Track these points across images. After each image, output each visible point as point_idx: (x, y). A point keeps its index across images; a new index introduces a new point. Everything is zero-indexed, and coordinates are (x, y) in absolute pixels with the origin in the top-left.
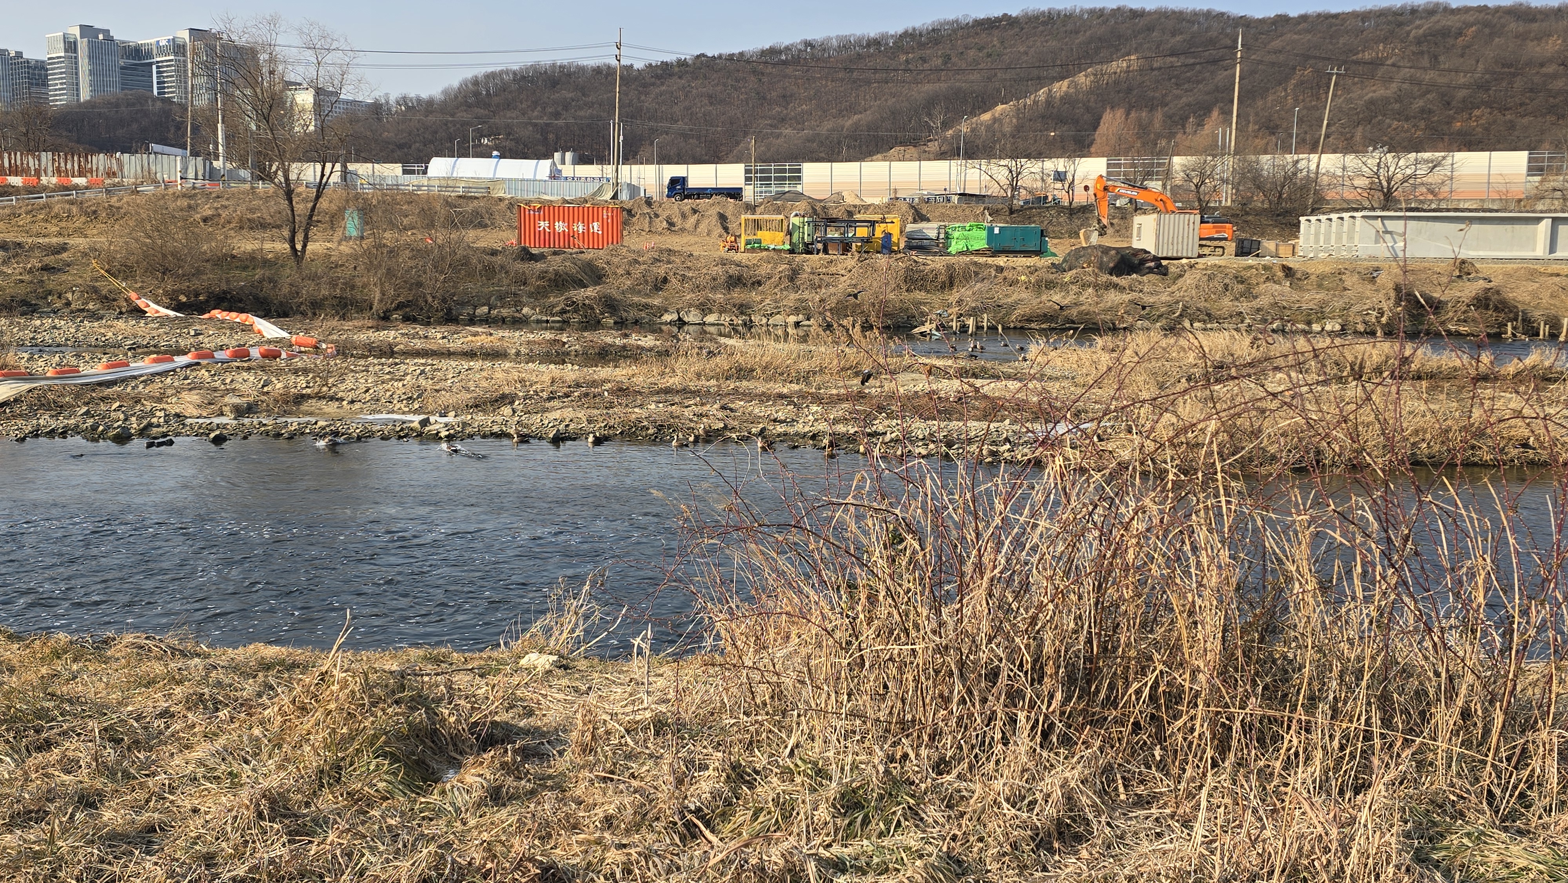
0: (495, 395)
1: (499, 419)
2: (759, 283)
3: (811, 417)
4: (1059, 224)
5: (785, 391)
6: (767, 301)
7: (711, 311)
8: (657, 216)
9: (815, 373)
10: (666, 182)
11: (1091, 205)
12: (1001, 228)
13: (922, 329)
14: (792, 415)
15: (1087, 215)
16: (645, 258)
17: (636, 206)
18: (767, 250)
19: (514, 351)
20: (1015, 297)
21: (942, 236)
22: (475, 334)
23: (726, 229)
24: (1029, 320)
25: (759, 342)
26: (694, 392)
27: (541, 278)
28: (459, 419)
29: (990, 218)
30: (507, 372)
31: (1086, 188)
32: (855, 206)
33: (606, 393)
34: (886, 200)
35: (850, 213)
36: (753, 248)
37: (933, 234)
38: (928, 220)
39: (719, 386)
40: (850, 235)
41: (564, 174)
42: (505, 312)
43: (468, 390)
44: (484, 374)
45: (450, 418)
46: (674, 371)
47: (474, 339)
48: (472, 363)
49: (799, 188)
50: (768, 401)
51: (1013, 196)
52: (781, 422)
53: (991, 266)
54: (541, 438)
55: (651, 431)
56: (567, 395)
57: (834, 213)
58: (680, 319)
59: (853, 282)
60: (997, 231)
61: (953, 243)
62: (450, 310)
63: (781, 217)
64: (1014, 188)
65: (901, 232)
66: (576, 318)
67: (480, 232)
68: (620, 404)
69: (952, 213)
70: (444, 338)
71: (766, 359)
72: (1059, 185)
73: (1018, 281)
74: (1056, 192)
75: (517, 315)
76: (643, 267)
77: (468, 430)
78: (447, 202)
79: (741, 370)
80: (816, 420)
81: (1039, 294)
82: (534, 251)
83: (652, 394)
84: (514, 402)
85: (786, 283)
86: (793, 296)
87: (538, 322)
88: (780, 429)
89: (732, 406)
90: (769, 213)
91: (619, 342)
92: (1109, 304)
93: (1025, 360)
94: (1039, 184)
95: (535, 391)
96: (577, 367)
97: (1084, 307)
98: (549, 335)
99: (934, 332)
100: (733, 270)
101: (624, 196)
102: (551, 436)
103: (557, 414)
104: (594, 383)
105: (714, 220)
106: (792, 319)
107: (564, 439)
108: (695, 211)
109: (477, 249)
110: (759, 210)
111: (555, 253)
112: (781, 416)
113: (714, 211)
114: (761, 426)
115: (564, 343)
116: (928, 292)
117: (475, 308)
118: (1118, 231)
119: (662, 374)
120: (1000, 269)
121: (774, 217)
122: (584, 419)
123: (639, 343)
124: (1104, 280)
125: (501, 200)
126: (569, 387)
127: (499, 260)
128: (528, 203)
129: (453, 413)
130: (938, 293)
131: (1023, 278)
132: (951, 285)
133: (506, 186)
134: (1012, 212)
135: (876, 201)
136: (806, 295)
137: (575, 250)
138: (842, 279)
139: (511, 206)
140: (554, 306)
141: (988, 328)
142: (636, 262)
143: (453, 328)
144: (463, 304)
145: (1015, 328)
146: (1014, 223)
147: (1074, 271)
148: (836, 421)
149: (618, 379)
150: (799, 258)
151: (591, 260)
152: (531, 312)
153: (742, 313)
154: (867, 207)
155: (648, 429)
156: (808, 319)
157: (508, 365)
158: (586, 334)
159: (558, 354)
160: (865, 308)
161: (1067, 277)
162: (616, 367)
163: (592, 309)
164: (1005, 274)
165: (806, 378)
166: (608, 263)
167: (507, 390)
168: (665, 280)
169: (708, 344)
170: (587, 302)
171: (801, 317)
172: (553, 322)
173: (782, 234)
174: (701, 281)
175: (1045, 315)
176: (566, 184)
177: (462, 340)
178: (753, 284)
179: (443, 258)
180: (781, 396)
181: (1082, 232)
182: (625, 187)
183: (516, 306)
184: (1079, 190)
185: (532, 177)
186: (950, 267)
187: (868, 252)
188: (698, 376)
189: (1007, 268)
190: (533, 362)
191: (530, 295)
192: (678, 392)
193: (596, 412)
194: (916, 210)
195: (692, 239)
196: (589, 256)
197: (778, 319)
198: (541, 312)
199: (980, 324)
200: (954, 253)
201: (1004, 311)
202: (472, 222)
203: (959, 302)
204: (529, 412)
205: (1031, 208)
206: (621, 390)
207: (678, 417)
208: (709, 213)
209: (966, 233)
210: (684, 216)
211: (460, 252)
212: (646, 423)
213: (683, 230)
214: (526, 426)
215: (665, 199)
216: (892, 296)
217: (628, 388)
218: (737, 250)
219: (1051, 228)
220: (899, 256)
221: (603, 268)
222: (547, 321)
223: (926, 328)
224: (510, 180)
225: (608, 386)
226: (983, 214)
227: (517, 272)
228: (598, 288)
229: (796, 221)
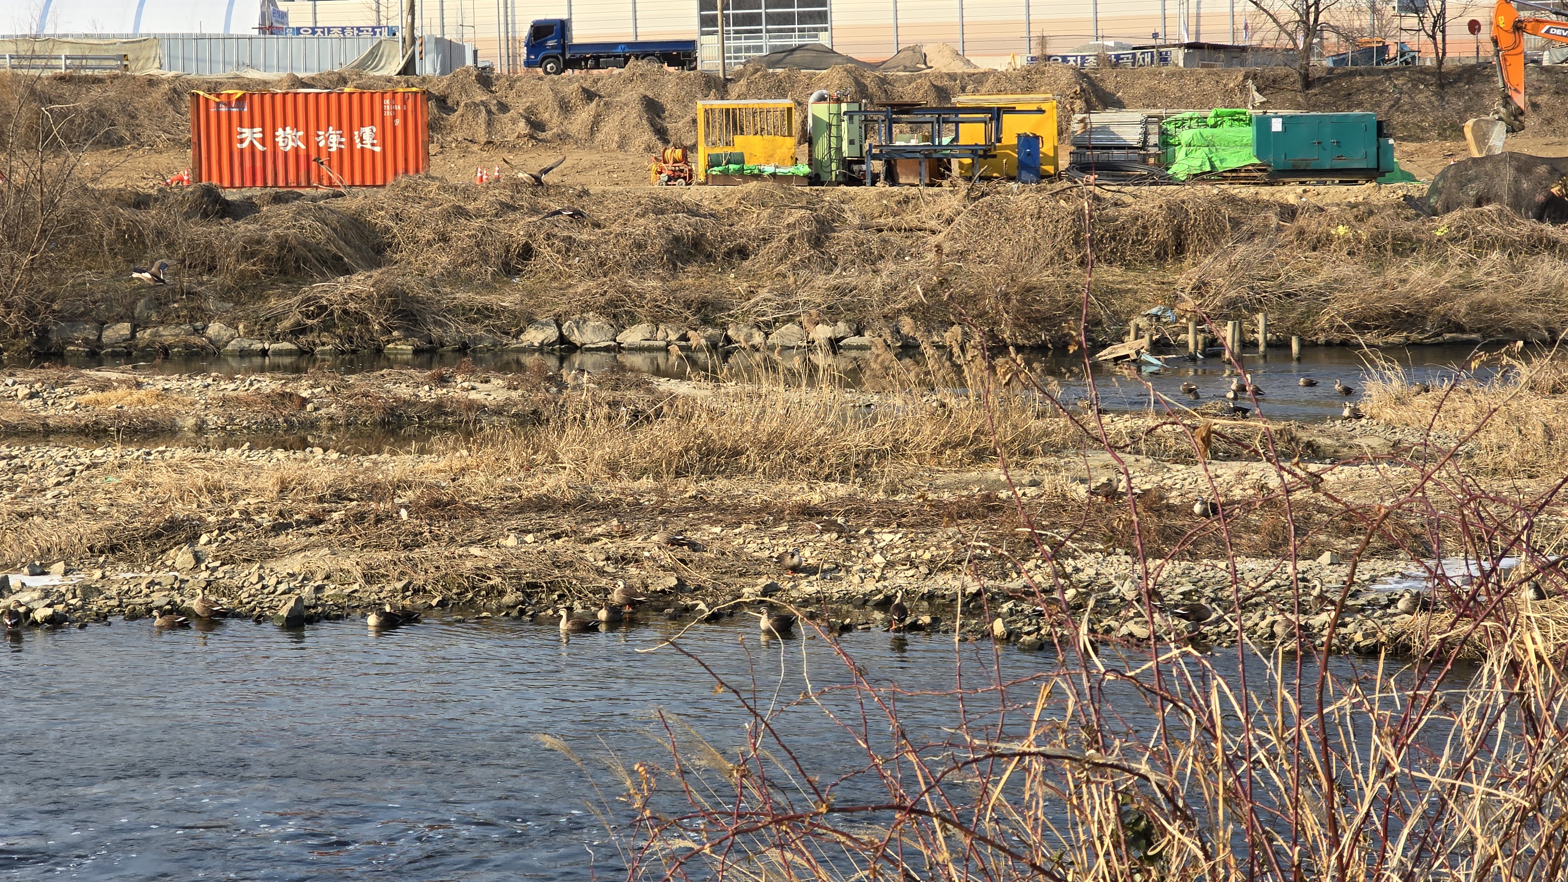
0: (153, 521)
1: (165, 577)
2: (743, 253)
3: (878, 559)
4: (1416, 107)
5: (816, 498)
6: (763, 293)
7: (633, 320)
8: (504, 108)
9: (882, 456)
10: (524, 31)
11: (1487, 65)
12: (1286, 120)
13: (1120, 350)
14: (835, 555)
15: (1478, 87)
16: (480, 204)
17: (456, 87)
18: (758, 176)
19: (191, 421)
20: (1325, 274)
21: (1153, 139)
22: (104, 386)
23: (662, 134)
24: (1361, 326)
25: (749, 388)
26: (605, 506)
27: (246, 254)
28: (74, 579)
29: (1259, 98)
30: (179, 469)
31: (1474, 27)
32: (952, 77)
33: (404, 513)
34: (1021, 61)
35: (942, 93)
36: (725, 174)
37: (1132, 135)
38: (1119, 105)
39: (661, 492)
40: (946, 141)
41: (293, 22)
42: (169, 334)
43: (91, 511)
44: (128, 475)
45: (55, 578)
46: (555, 459)
47: (100, 396)
48: (98, 452)
49: (823, 39)
50: (777, 522)
51: (1309, 48)
52: (811, 571)
53: (1267, 206)
54: (259, 620)
55: (507, 599)
56: (316, 520)
57: (907, 93)
58: (562, 339)
59: (959, 246)
60: (1277, 126)
61: (1180, 154)
62: (44, 332)
63: (787, 103)
64: (1312, 30)
65: (1060, 133)
66: (327, 344)
67: (107, 157)
68: (436, 537)
69: (1172, 87)
70: (32, 396)
71: (769, 425)
72: (1411, 21)
73: (1329, 239)
74: (1405, 37)
75: (195, 340)
76: (476, 223)
77: (97, 603)
78: (33, 92)
79: (710, 452)
80: (890, 565)
81: (1380, 267)
82: (232, 195)
83: (508, 511)
84: (197, 537)
85: (805, 250)
86: (822, 281)
87: (244, 354)
88: (808, 587)
89: (696, 536)
90: (757, 95)
91: (427, 394)
92: (1540, 287)
93: (1357, 415)
94: (1366, 20)
95: (245, 512)
96: (335, 456)
97: (1482, 295)
98: (268, 384)
99: (1146, 357)
100: (682, 224)
101: (428, 66)
102: (284, 612)
103: (295, 564)
104: (375, 491)
105: (634, 113)
106: (822, 333)
107: (313, 620)
108: (589, 95)
109: (103, 193)
110: (735, 89)
111: (278, 199)
112: (808, 556)
113: (632, 95)
114: (763, 581)
115: (304, 401)
116: (1128, 266)
117: (101, 325)
118: (1549, 121)
119: (529, 466)
120: (1289, 212)
121: (770, 103)
122: (357, 572)
123: (473, 395)
124: (1526, 231)
125: (152, 82)
126: (321, 499)
127: (150, 217)
128: (214, 88)
129: (60, 567)
130: (1151, 269)
131: (1342, 230)
132: (1180, 249)
133: (162, 52)
134: (1308, 83)
135: (1001, 64)
136: (853, 277)
137: (323, 190)
138: (933, 240)
139: (175, 95)
140: (278, 319)
141: (1269, 345)
142: (460, 212)
143: (53, 373)
144: (73, 319)
145: (1329, 344)
146: (1314, 107)
147: (1456, 214)
148: (935, 567)
149: (430, 479)
150: (832, 194)
151: (360, 212)
152: (226, 333)
153: (706, 321)
154: (979, 79)
155: (502, 593)
156: (859, 333)
157: (179, 453)
158: (352, 379)
159: (291, 425)
160: (988, 303)
161: (1442, 227)
162: (422, 451)
163: (365, 321)
164: (1301, 221)
165: (862, 468)
166: (398, 217)
167: (180, 510)
168: (527, 252)
169: (631, 394)
170: (352, 306)
171: (842, 327)
172: (279, 353)
173: (790, 142)
174: (611, 251)
175: (1396, 314)
176: (297, 43)
177: (75, 400)
178: (729, 254)
179: (27, 217)
180: (808, 512)
181: (1469, 126)
182: (430, 46)
183: (192, 319)
184: (1457, 31)
185: (220, 30)
186: (1175, 210)
187: (989, 179)
188: (613, 468)
189: (1305, 209)
190: (237, 445)
191: (225, 294)
192: (566, 506)
193: (382, 556)
194: (1091, 82)
195: (586, 157)
196: (353, 202)
197: (787, 334)
198: (250, 333)
199: (1250, 337)
200: (1182, 177)
201: (1301, 307)
202: (90, 133)
203: (1200, 288)
204: (231, 560)
205: (1352, 74)
206: (437, 504)
207: (569, 564)
208: (623, 98)
209: (1207, 132)
210: (565, 107)
211: (65, 203)
212: (496, 580)
213: (563, 137)
214: (227, 592)
215: (521, 70)
216: (1046, 277)
217: (452, 501)
218: (689, 179)
219: (1398, 118)
220: (1058, 186)
221: (387, 230)
222: (264, 353)
223: (1128, 347)
224: (171, 38)
225: (410, 495)
226: (1243, 88)
227: (192, 244)
228: (376, 273)
229: (821, 111)
